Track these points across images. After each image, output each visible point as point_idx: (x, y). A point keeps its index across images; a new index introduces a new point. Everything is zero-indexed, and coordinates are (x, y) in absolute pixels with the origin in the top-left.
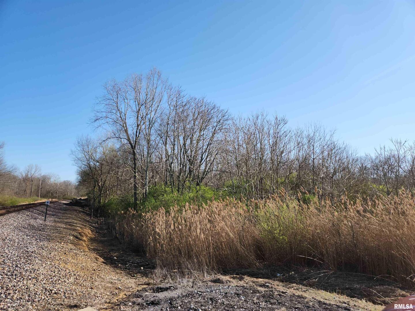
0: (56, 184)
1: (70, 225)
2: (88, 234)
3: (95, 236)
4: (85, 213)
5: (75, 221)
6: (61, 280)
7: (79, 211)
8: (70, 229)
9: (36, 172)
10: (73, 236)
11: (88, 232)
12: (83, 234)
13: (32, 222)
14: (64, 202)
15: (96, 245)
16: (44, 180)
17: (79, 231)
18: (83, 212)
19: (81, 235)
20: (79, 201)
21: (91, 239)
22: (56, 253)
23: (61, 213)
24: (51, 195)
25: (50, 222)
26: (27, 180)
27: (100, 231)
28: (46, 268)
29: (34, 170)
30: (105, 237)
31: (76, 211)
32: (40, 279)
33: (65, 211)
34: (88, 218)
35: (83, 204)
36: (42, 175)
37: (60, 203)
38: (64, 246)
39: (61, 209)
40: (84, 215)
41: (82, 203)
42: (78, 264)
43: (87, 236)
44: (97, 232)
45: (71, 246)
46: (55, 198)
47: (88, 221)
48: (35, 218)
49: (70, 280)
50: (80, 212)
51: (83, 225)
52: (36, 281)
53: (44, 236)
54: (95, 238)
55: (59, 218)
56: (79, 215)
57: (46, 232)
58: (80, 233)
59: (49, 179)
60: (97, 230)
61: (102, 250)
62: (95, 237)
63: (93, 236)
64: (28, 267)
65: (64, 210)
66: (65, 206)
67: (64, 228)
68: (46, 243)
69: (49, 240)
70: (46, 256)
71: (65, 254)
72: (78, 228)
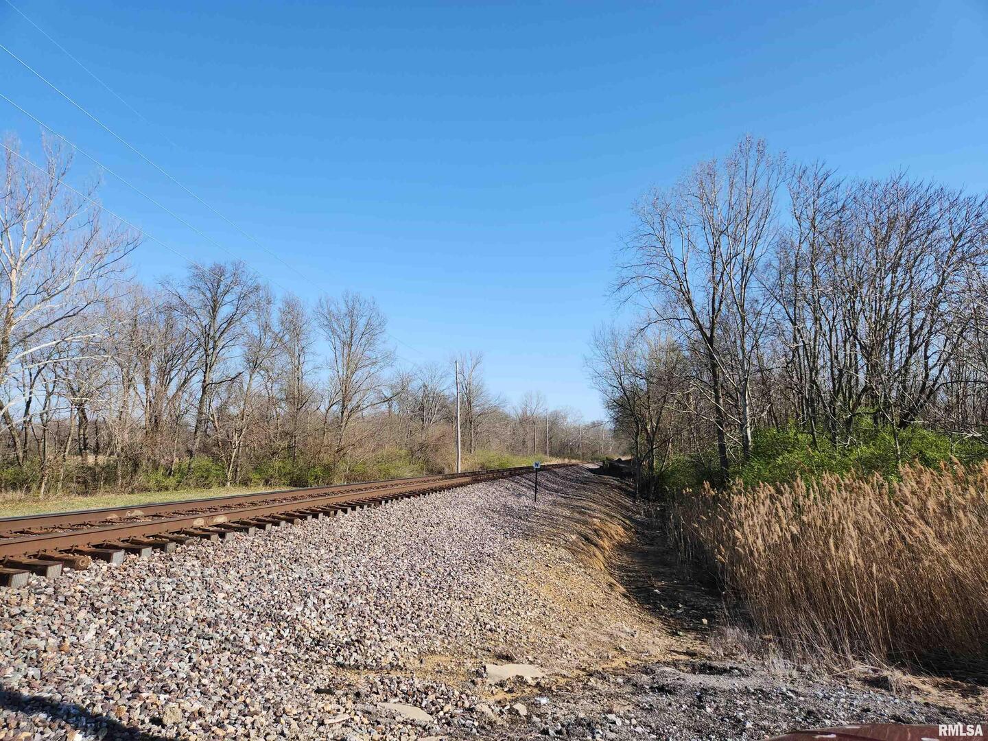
0: (577, 430)
1: (580, 513)
2: (615, 536)
3: (631, 539)
4: (625, 490)
5: (595, 506)
6: (512, 610)
7: (611, 485)
8: (578, 521)
9: (540, 405)
10: (580, 534)
11: (617, 530)
12: (602, 533)
13: (511, 501)
14: (591, 466)
15: (627, 559)
16: (554, 421)
17: (596, 527)
18: (620, 488)
19: (598, 535)
20: (616, 464)
21: (621, 546)
22: (530, 562)
23: (573, 488)
24: (569, 451)
25: (544, 502)
26: (525, 421)
27: (646, 532)
28: (497, 585)
29: (535, 401)
30: (652, 545)
31: (605, 484)
32: (476, 602)
33: (584, 484)
34: (628, 502)
35: (625, 471)
36: (549, 411)
37: (581, 468)
38: (549, 551)
39: (577, 480)
40: (621, 494)
41: (622, 469)
42: (563, 590)
43: (611, 538)
44: (637, 532)
45: (563, 552)
46: (577, 457)
47: (628, 509)
48: (519, 494)
49: (529, 614)
50: (612, 487)
51: (607, 514)
52: (468, 604)
53: (521, 529)
54: (630, 544)
55: (565, 498)
56: (609, 494)
57: (529, 521)
58: (595, 531)
59: (564, 418)
60: (639, 528)
61: (639, 571)
62: (630, 542)
63: (627, 540)
64: (467, 579)
65: (582, 483)
66: (587, 474)
67: (566, 517)
68: (518, 542)
69: (526, 537)
70: (509, 565)
71: (547, 566)
72: (595, 519)
